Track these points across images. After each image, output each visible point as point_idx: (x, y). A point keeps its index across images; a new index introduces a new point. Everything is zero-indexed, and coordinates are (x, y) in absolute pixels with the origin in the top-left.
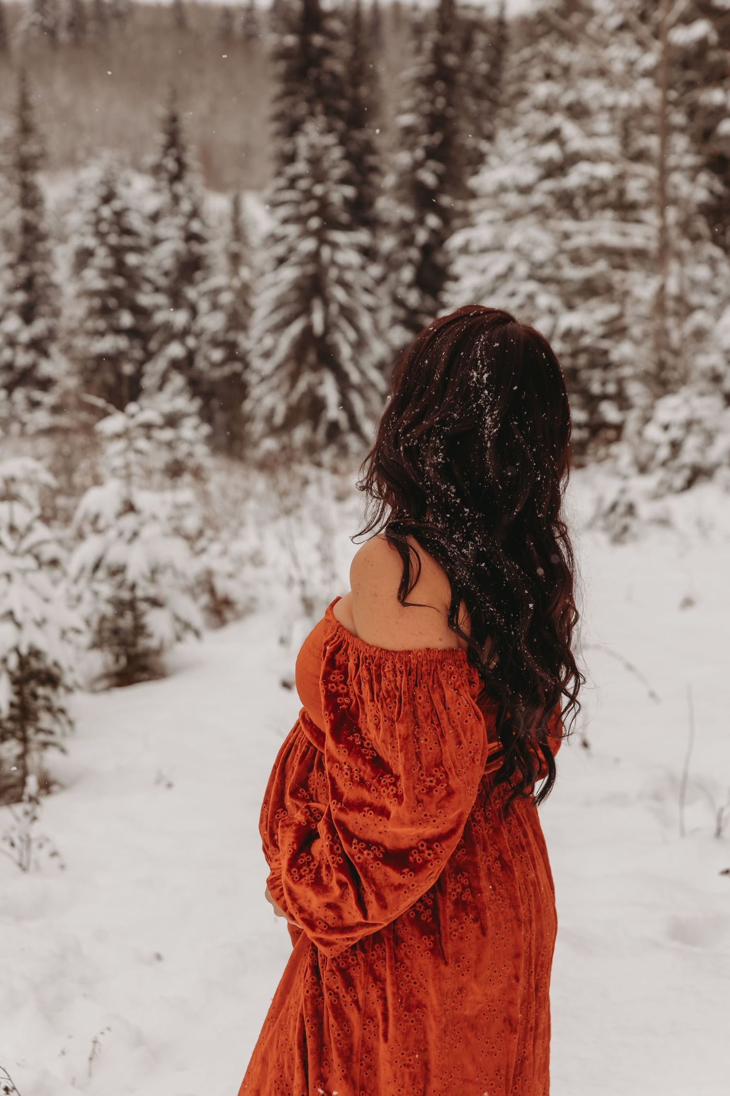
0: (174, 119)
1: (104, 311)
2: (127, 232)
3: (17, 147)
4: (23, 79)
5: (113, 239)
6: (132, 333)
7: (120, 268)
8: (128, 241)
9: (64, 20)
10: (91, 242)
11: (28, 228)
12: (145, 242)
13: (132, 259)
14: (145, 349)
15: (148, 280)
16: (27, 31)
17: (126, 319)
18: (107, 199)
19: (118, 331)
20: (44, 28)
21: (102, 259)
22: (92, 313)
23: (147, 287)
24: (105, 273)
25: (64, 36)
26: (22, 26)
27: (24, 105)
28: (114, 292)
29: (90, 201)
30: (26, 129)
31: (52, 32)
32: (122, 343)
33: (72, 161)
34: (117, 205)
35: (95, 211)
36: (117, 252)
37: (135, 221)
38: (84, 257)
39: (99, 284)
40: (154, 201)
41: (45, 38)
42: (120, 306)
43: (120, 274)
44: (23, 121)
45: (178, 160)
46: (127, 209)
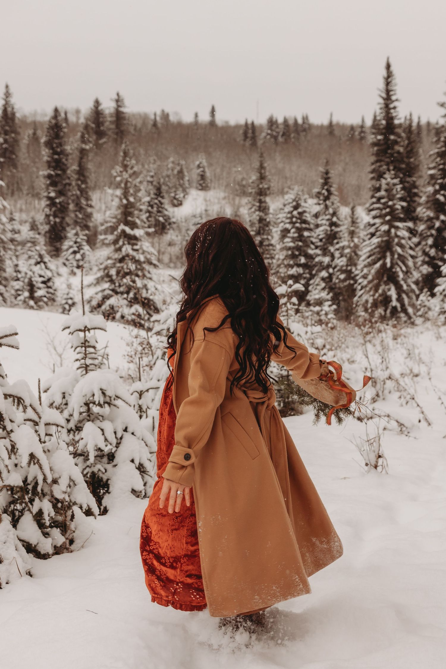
0: (327, 173)
1: (293, 256)
2: (305, 222)
3: (258, 186)
4: (261, 156)
5: (298, 225)
6: (304, 266)
7: (300, 238)
8: (304, 226)
9: (281, 133)
10: (288, 226)
11: (261, 220)
12: (312, 226)
13: (306, 234)
14: (310, 274)
15: (312, 243)
16: (265, 137)
17: (303, 260)
18: (296, 208)
19: (299, 265)
20: (272, 136)
21: (293, 233)
22: (287, 256)
23: (312, 246)
24: (294, 240)
25: (280, 139)
26: (264, 134)
27: (262, 167)
28: (298, 248)
29: (288, 209)
30: (262, 178)
31: (276, 138)
32: (301, 270)
33: (282, 193)
34: (300, 210)
35: (291, 212)
36: (300, 230)
37: (308, 217)
38: (285, 232)
39: (292, 245)
40: (317, 208)
41: (272, 140)
42: (300, 255)
43: (301, 241)
44: (261, 173)
45: (328, 190)
46: (305, 212)
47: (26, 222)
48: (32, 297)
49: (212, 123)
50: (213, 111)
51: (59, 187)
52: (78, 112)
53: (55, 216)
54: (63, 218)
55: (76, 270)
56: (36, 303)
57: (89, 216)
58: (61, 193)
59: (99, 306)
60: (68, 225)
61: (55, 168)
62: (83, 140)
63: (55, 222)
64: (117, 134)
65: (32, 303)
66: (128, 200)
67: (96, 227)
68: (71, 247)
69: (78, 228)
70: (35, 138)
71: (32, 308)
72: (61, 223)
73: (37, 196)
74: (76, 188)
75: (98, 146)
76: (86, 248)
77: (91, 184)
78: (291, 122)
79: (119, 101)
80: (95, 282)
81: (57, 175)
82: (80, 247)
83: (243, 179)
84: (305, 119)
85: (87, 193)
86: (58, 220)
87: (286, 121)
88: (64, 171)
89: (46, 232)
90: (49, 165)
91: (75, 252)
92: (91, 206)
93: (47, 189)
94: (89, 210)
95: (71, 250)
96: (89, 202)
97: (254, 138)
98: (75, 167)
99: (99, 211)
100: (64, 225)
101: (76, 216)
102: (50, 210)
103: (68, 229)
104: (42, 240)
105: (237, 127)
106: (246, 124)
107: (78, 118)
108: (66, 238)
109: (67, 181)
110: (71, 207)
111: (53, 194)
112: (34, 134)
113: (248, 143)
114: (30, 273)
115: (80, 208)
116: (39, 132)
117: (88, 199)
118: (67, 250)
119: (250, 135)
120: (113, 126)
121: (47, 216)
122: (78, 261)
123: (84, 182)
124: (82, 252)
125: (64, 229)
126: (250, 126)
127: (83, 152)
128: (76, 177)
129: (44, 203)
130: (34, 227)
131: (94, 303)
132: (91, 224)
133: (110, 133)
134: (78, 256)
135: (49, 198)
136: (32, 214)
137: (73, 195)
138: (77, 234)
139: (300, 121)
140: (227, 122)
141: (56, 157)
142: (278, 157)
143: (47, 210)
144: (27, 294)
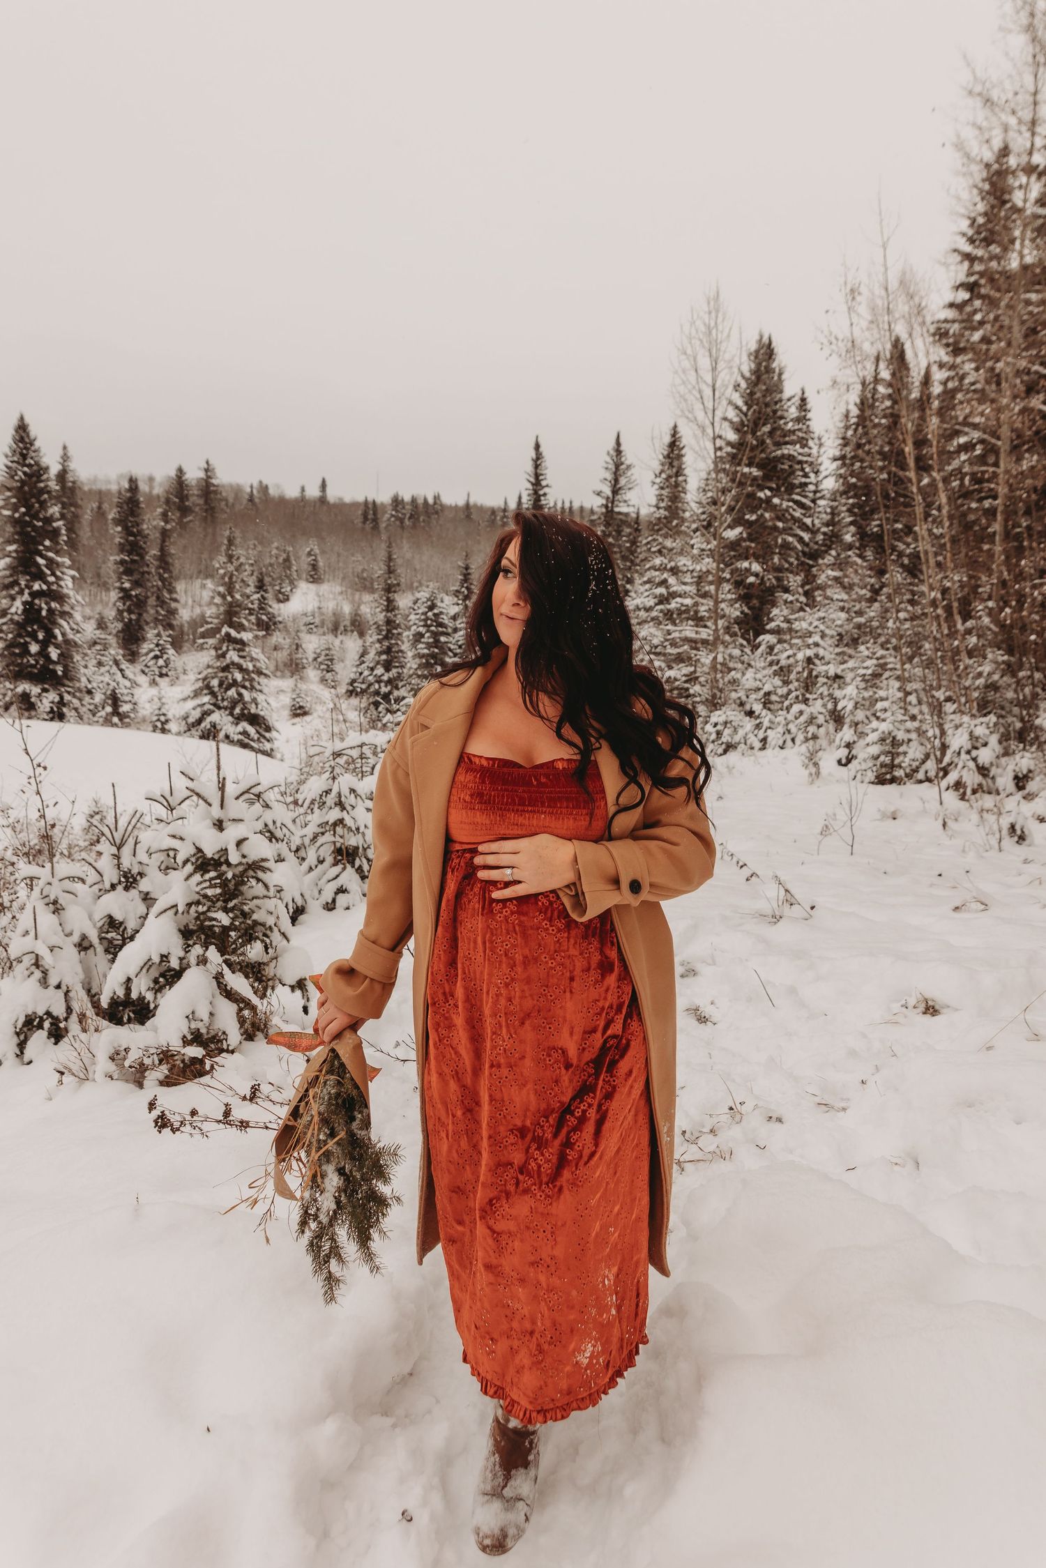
0: (467, 568)
1: (427, 665)
2: (441, 625)
3: (386, 580)
4: (389, 545)
5: (433, 628)
7: (437, 643)
8: (440, 629)
9: (408, 516)
10: (422, 630)
11: (389, 622)
12: (450, 630)
13: (443, 639)
15: (450, 650)
16: (389, 520)
18: (431, 608)
20: (397, 518)
21: (428, 638)
22: (420, 666)
24: (429, 646)
25: (407, 522)
26: (387, 516)
27: (390, 559)
28: (433, 656)
29: (421, 608)
30: (390, 571)
31: (402, 521)
33: (411, 588)
34: (436, 611)
35: (425, 614)
36: (435, 635)
37: (445, 619)
38: (418, 637)
39: (426, 651)
40: (456, 609)
41: (398, 523)
42: (436, 663)
43: (436, 647)
44: (389, 567)
45: (467, 588)
46: (441, 613)
47: (89, 618)
48: (116, 712)
49: (323, 500)
50: (324, 486)
51: (136, 576)
52: (151, 479)
53: (130, 611)
54: (140, 615)
55: (157, 679)
56: (121, 720)
57: (172, 613)
58: (136, 584)
59: (199, 721)
60: (147, 623)
61: (130, 553)
62: (165, 516)
63: (130, 620)
64: (206, 511)
65: (115, 720)
66: (232, 597)
67: (182, 626)
68: (152, 650)
69: (160, 628)
70: (100, 513)
71: (116, 725)
72: (138, 620)
73: (105, 586)
74: (156, 578)
75: (183, 526)
76: (171, 651)
77: (175, 572)
78: (420, 501)
79: (208, 469)
80: (192, 695)
81: (133, 561)
82: (163, 651)
83: (364, 570)
84: (437, 498)
85: (170, 584)
86: (133, 617)
87: (414, 500)
88: (142, 557)
89: (119, 632)
90: (122, 548)
91: (156, 657)
92: (176, 600)
93: (120, 579)
94: (173, 605)
95: (152, 654)
96: (174, 596)
97: (375, 520)
98: (154, 552)
99: (185, 606)
100: (142, 623)
101: (157, 612)
102: (124, 604)
103: (146, 628)
104: (112, 640)
105: (354, 505)
106: (366, 502)
107: (151, 488)
108: (144, 639)
109: (146, 569)
110: (152, 601)
111: (127, 585)
112: (99, 508)
113: (369, 526)
114: (113, 684)
115: (161, 602)
116: (106, 506)
117: (171, 591)
118: (147, 654)
119: (370, 516)
120: (201, 501)
121: (120, 612)
122: (160, 667)
123: (167, 570)
124: (165, 656)
125: (141, 628)
126: (370, 506)
127: (165, 534)
128: (156, 563)
129: (114, 595)
130: (101, 625)
131: (191, 720)
132: (174, 623)
133: (197, 509)
134: (161, 662)
135: (122, 589)
136: (99, 608)
137: (153, 586)
138: (159, 635)
139: (431, 501)
140: (341, 499)
141: (131, 538)
142: (406, 545)
143: (120, 604)
144: (109, 709)
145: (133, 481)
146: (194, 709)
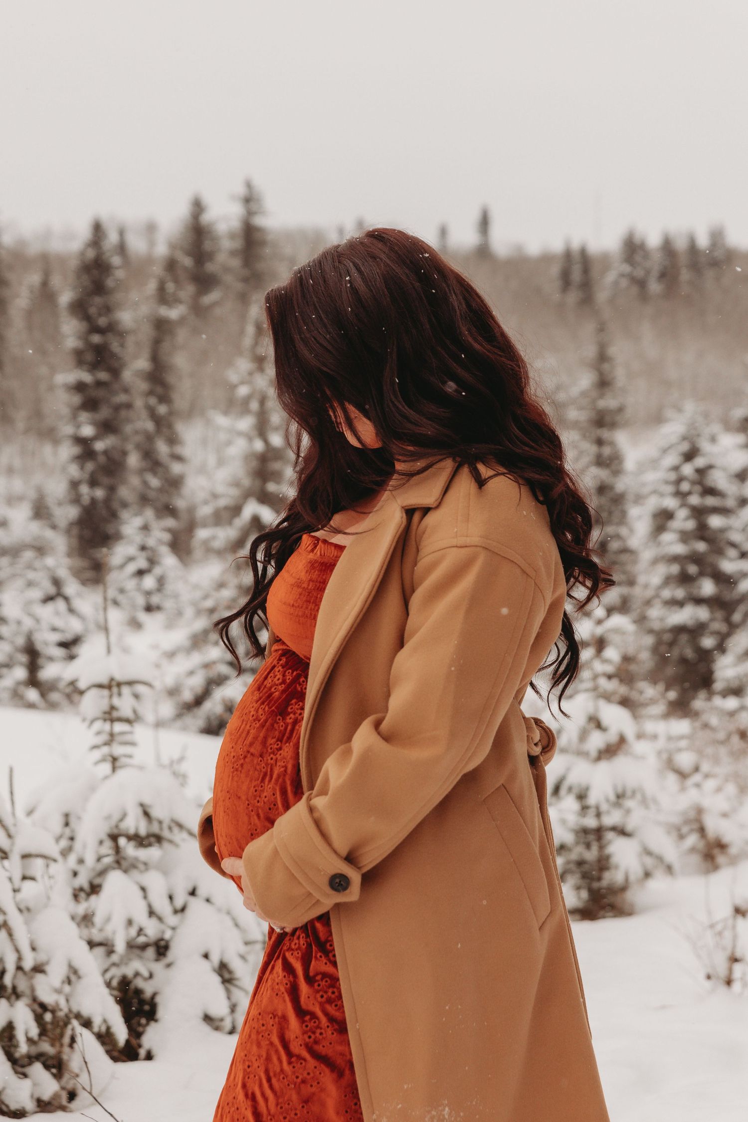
1: (684, 579)
2: (710, 491)
3: (594, 401)
4: (601, 329)
5: (695, 500)
6: (714, 602)
7: (702, 532)
8: (710, 501)
9: (655, 273)
10: (670, 503)
12: (730, 503)
13: (715, 522)
14: (727, 620)
15: (733, 545)
16: (616, 283)
17: (708, 588)
18: (689, 456)
19: (699, 601)
20: (634, 279)
21: (683, 521)
22: (668, 581)
23: (732, 553)
24: (685, 537)
25: (655, 287)
26: (610, 277)
27: (602, 357)
28: (696, 558)
29: (672, 459)
30: (604, 384)
31: (641, 284)
32: (703, 613)
33: (657, 419)
34: (700, 462)
35: (676, 468)
36: (699, 513)
37: (719, 479)
38: (663, 518)
39: (679, 549)
40: (744, 458)
41: (635, 290)
42: (702, 574)
43: (702, 538)
44: (601, 374)
46: (710, 467)
47: (21, 498)
48: (33, 681)
49: (483, 252)
50: (484, 223)
51: (104, 413)
52: (151, 228)
53: (93, 483)
54: (112, 489)
55: (143, 617)
56: (43, 695)
57: (175, 483)
58: (107, 427)
59: (198, 701)
60: (125, 505)
61: (94, 367)
62: (163, 297)
63: (93, 501)
64: (245, 280)
65: (32, 695)
66: (266, 441)
67: (191, 510)
68: (131, 559)
69: (149, 513)
70: (46, 294)
71: (31, 706)
72: (108, 501)
73: (50, 435)
74: (144, 414)
75: (199, 310)
76: (169, 561)
77: (181, 403)
78: (681, 245)
79: (250, 200)
80: (187, 643)
81: (99, 384)
82: (152, 562)
83: (558, 388)
84: (717, 236)
85: (170, 426)
86: (99, 493)
87: (667, 243)
88: (116, 373)
89: (72, 524)
90: (78, 358)
91: (140, 573)
92: (179, 458)
93: (74, 416)
94: (176, 468)
95: (132, 568)
96: (178, 450)
97: (587, 287)
98: (142, 363)
99: (202, 470)
100: (115, 505)
101: (145, 483)
102: (82, 468)
103: (125, 515)
104: (60, 542)
105: (546, 259)
106: (568, 252)
107: (152, 243)
108: (117, 537)
109: (122, 398)
110: (133, 460)
111: (88, 431)
112: (45, 284)
113: (573, 297)
114: (28, 623)
115: (152, 462)
116: (56, 281)
117: (173, 440)
118: (122, 567)
119: (577, 279)
120: (236, 263)
121: (74, 485)
122: (148, 593)
123: (164, 399)
124: (157, 571)
125: (114, 515)
126: (577, 259)
127: (162, 327)
128: (143, 386)
129: (67, 451)
130: (40, 511)
131: (188, 696)
132: (180, 504)
133: (228, 279)
134: (149, 582)
135: (81, 441)
136: (38, 478)
137: (136, 432)
138: (145, 528)
139: (703, 241)
140: (519, 248)
141: (96, 339)
142: (647, 331)
143: (74, 471)
144: (20, 673)
145: (98, 229)
146: (191, 673)
